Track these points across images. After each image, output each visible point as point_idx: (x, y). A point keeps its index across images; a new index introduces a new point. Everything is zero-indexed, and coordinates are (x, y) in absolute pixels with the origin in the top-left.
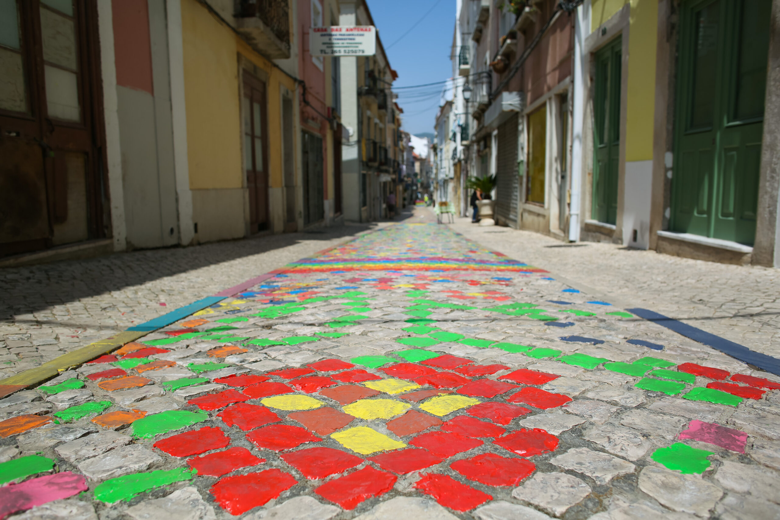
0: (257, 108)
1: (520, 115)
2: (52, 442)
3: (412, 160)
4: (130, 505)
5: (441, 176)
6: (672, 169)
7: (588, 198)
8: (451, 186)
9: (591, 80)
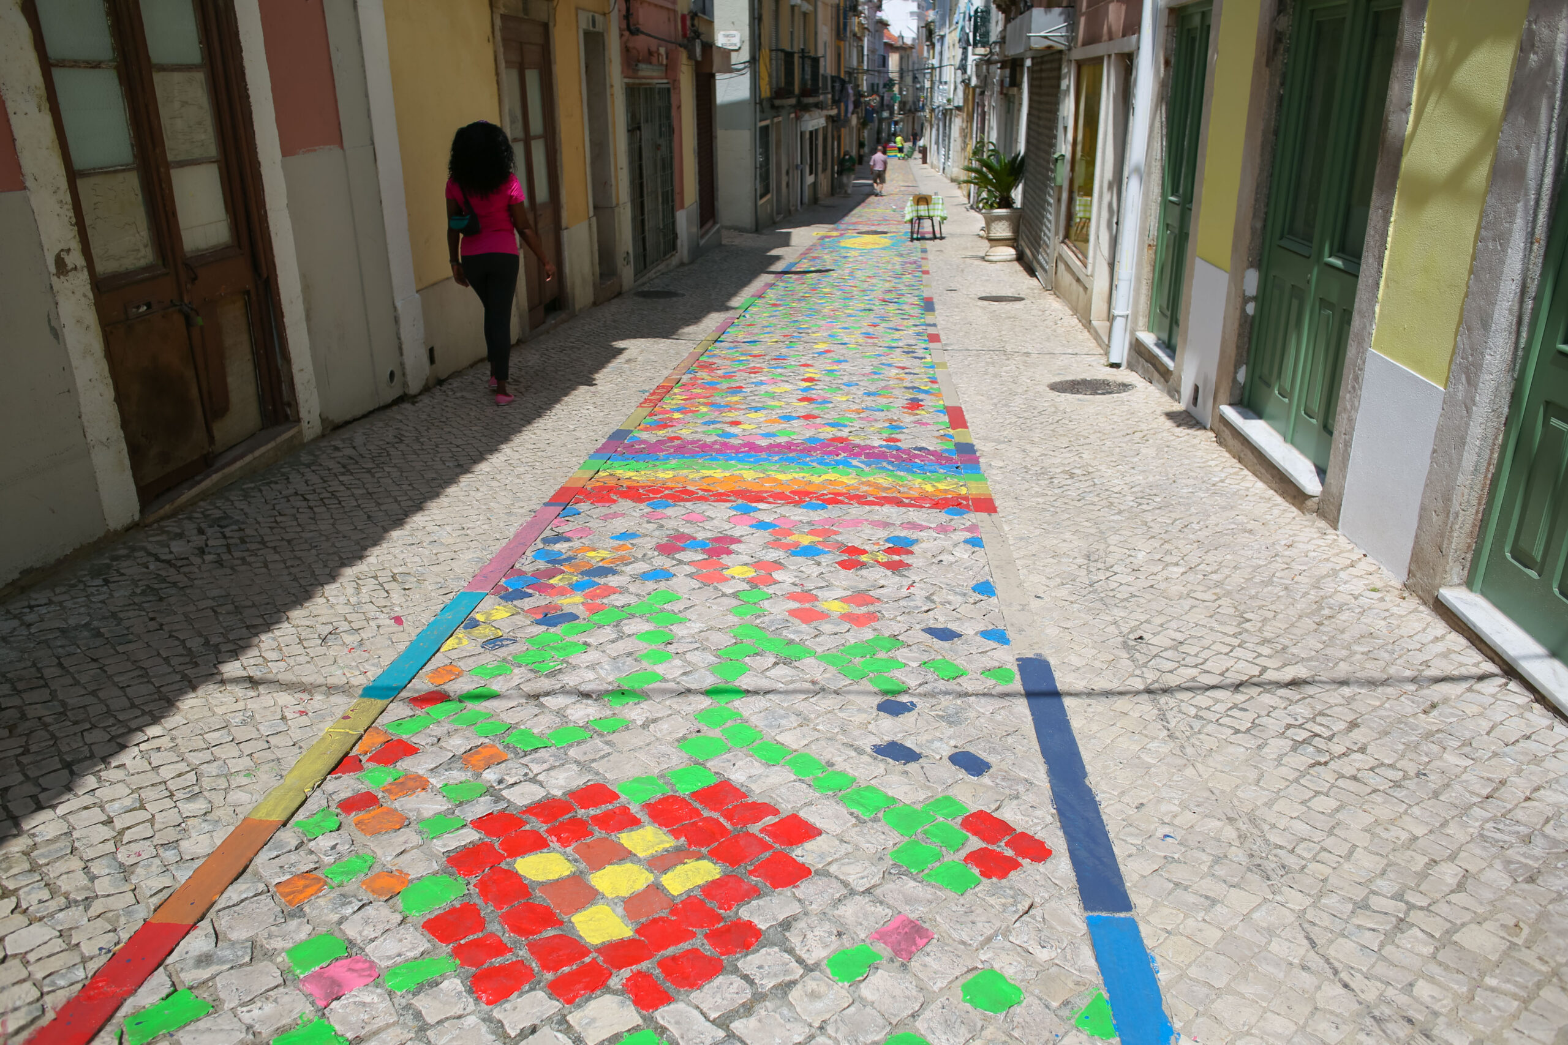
0: (532, 78)
1: (1065, 58)
2: (336, 917)
3: (881, 52)
4: (414, 995)
5: (939, 100)
6: (1254, 298)
7: (1145, 290)
8: (957, 124)
9: (1167, 63)
